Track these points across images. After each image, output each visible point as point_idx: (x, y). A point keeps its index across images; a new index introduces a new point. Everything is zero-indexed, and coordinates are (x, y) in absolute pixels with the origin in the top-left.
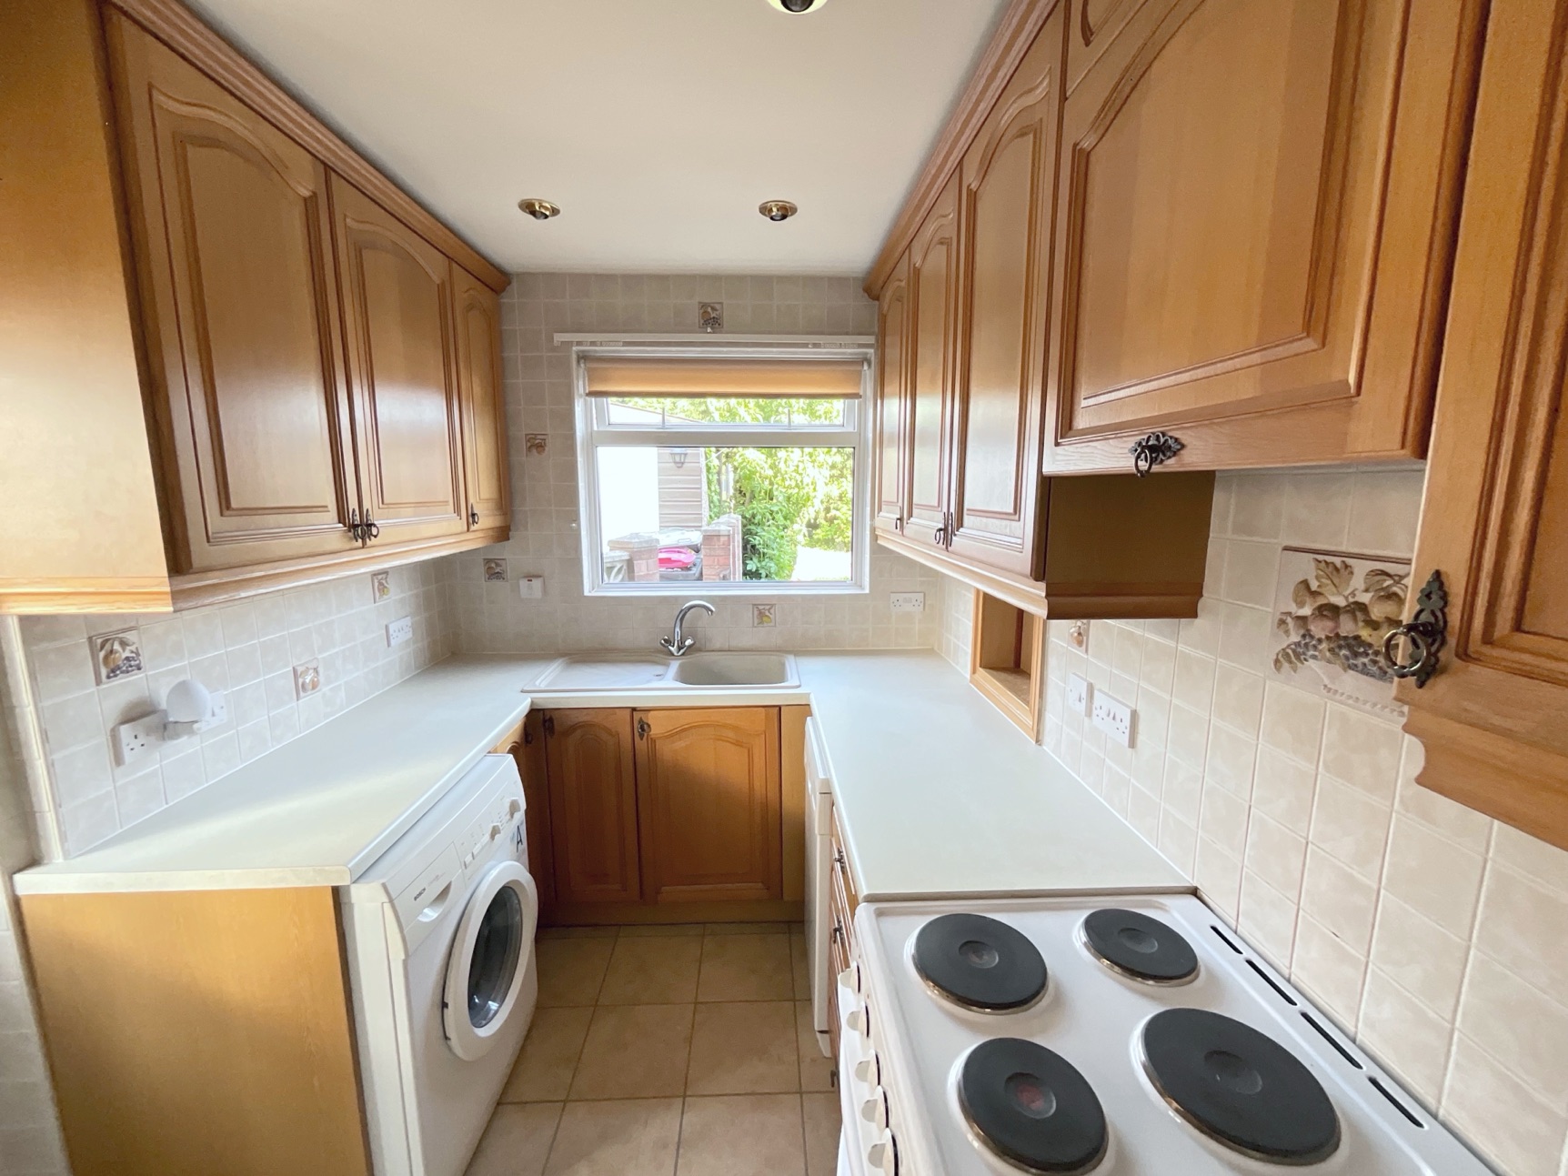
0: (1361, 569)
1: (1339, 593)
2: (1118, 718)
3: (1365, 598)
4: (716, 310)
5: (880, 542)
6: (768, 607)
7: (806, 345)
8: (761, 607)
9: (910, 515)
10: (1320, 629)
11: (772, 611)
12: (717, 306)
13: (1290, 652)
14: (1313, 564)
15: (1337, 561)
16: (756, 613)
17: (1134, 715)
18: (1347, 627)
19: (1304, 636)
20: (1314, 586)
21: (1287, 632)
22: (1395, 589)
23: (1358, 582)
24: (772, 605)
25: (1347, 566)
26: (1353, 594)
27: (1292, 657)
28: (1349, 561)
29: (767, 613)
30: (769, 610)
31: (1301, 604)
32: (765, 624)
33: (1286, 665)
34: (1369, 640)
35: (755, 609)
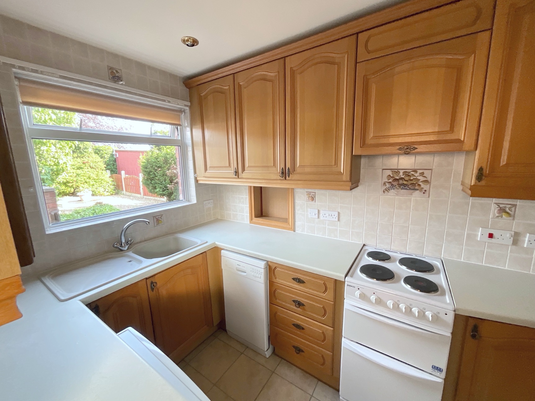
0: (401, 172)
1: (398, 176)
2: (333, 215)
3: (403, 177)
4: (118, 73)
5: (200, 182)
6: (160, 216)
7: (164, 101)
8: (157, 217)
9: (243, 169)
10: (395, 183)
11: (162, 218)
12: (119, 71)
13: (387, 189)
14: (391, 172)
15: (396, 171)
16: (155, 220)
17: (339, 213)
18: (401, 182)
19: (391, 185)
20: (392, 176)
21: (386, 185)
22: (409, 174)
23: (401, 174)
24: (162, 215)
25: (399, 172)
26: (400, 176)
27: (387, 190)
28: (399, 170)
29: (160, 219)
30: (161, 218)
31: (388, 180)
32: (160, 224)
33: (386, 192)
34: (406, 183)
35: (155, 219)
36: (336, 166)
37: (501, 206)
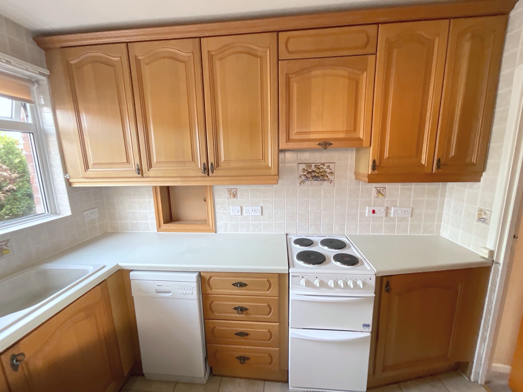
0: (313, 165)
1: (310, 169)
2: (256, 210)
3: (315, 169)
6: (5, 243)
9: (150, 166)
10: (309, 176)
11: (9, 245)
13: (303, 181)
14: (305, 166)
15: (309, 164)
17: (262, 208)
18: (313, 174)
19: (306, 177)
20: (306, 169)
21: (302, 178)
22: (319, 167)
23: (313, 167)
24: (8, 241)
25: (311, 165)
26: (312, 169)
27: (303, 182)
28: (311, 164)
29: (5, 247)
30: (5, 245)
31: (303, 173)
32: (5, 256)
33: (302, 184)
34: (318, 175)
36: (264, 160)
37: (378, 189)
